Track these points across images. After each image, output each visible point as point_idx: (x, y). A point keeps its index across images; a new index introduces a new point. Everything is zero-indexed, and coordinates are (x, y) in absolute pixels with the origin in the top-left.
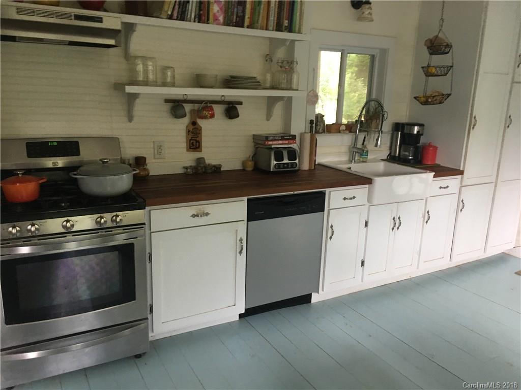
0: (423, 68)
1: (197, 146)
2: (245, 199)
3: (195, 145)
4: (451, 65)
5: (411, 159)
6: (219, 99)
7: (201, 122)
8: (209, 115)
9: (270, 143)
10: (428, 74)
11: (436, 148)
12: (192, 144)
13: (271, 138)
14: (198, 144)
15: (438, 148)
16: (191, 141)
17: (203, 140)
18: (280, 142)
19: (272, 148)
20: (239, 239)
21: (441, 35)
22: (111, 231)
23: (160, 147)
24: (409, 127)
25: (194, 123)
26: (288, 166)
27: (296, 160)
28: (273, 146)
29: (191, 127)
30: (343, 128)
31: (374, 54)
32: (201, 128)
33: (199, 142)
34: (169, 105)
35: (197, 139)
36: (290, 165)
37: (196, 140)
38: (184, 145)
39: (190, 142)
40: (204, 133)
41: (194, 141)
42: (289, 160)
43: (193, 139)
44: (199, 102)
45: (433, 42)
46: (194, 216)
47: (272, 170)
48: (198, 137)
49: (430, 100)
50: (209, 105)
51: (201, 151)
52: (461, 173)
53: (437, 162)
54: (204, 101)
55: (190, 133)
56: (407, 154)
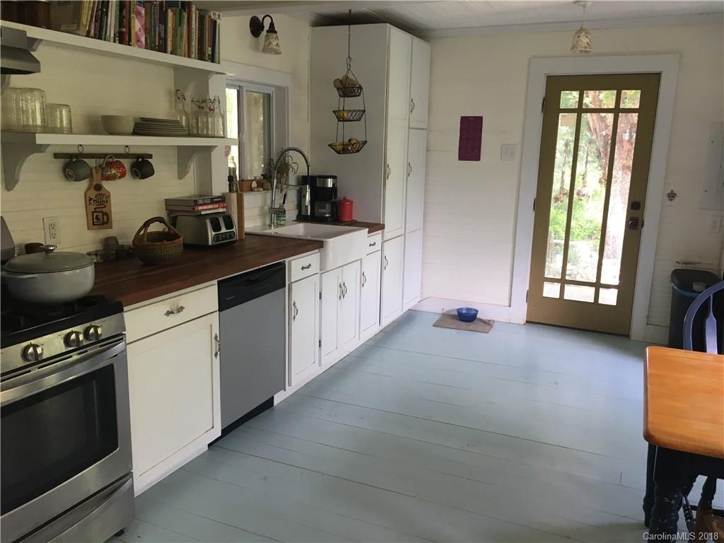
0: (334, 112)
1: (105, 220)
2: (215, 282)
3: (101, 219)
4: (363, 109)
5: (328, 217)
6: (122, 151)
7: (107, 186)
8: (119, 175)
9: (200, 208)
10: (341, 119)
11: (351, 203)
12: (97, 217)
13: (201, 202)
14: (105, 217)
15: (354, 203)
16: (95, 214)
17: (113, 211)
18: (210, 206)
19: (201, 215)
20: (214, 336)
21: (350, 76)
22: (86, 351)
23: (52, 226)
24: (322, 179)
25: (98, 188)
26: (226, 237)
27: (233, 228)
28: (203, 213)
29: (93, 194)
30: (254, 184)
31: (269, 92)
32: (109, 193)
33: (107, 215)
34: (60, 162)
35: (104, 210)
36: (228, 234)
37: (102, 212)
38: (84, 220)
39: (93, 215)
40: (113, 200)
41: (101, 214)
42: (227, 229)
43: (97, 210)
44: (103, 156)
45: (344, 84)
46: (168, 313)
47: (210, 244)
48: (105, 207)
49: (350, 148)
50: (115, 160)
51: (111, 228)
52: (381, 227)
53: (354, 218)
54: (107, 154)
55: (92, 202)
56: (324, 211)
